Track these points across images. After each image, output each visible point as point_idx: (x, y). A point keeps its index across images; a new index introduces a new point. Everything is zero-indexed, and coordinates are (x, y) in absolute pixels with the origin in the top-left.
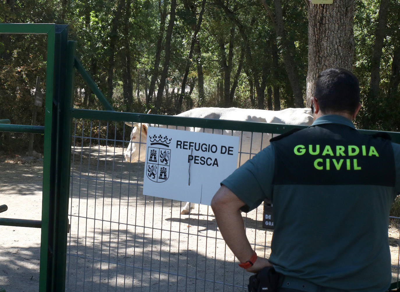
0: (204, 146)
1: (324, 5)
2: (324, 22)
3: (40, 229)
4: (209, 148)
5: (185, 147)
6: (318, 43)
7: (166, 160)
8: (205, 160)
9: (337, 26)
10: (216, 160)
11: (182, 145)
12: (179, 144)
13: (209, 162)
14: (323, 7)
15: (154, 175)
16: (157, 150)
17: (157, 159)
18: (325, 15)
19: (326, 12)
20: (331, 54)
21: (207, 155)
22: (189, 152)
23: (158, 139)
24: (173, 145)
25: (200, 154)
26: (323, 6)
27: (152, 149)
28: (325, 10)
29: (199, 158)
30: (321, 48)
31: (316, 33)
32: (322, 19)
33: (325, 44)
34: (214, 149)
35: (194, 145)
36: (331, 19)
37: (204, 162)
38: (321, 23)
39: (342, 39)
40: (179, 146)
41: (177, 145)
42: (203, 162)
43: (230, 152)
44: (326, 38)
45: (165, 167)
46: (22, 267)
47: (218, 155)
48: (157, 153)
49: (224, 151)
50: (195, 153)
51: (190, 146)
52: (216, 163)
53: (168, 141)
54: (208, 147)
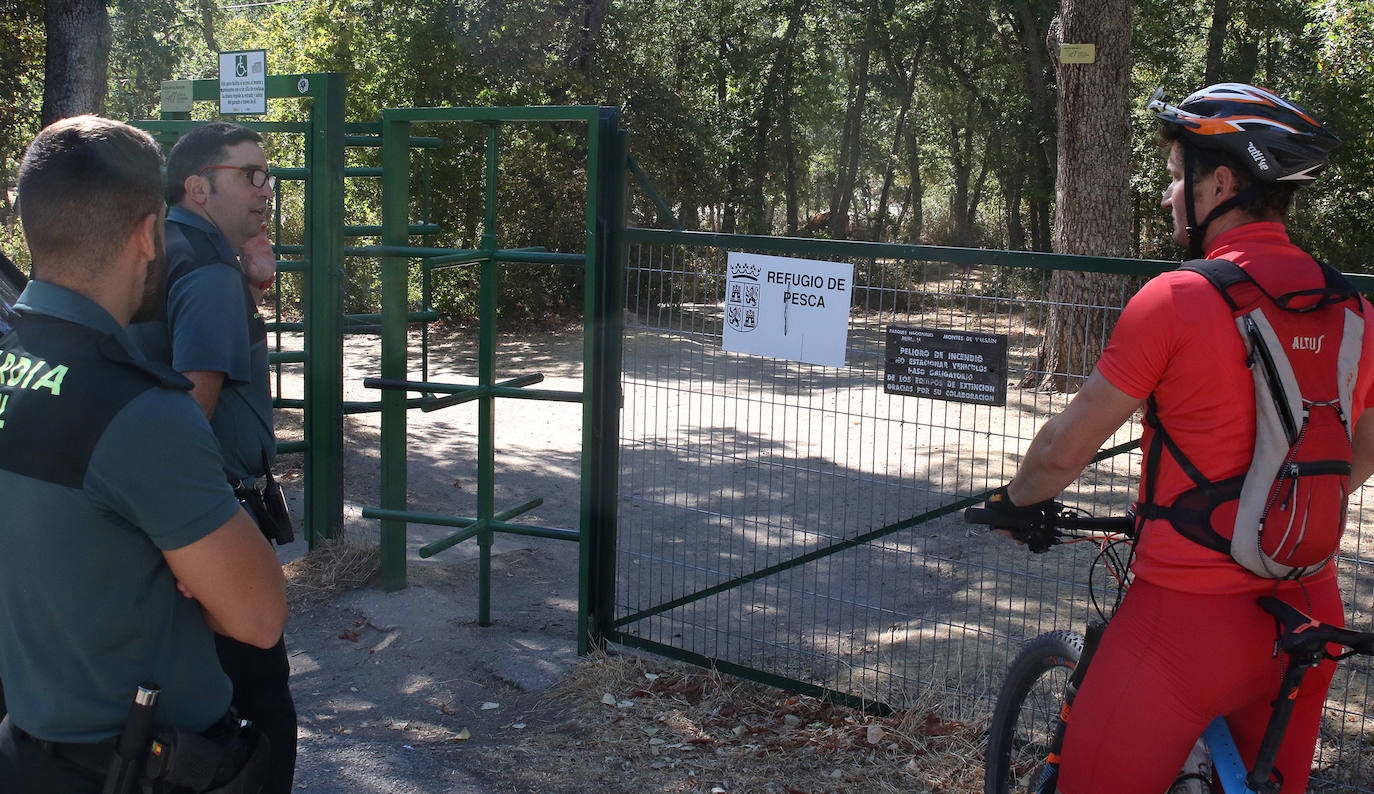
0: (805, 279)
1: (1080, 65)
2: (1081, 93)
3: (581, 405)
4: (813, 282)
5: (780, 280)
6: (1071, 127)
7: (754, 300)
8: (807, 299)
9: (1102, 99)
10: (821, 298)
11: (775, 278)
12: (771, 276)
13: (812, 301)
14: (1079, 69)
15: (737, 321)
16: (742, 285)
17: (741, 298)
18: (1082, 80)
19: (1084, 77)
20: (1094, 145)
21: (809, 291)
22: (784, 288)
23: (742, 270)
24: (763, 277)
25: (800, 289)
26: (1079, 67)
27: (734, 284)
28: (1082, 74)
29: (799, 297)
30: (1076, 134)
31: (1069, 111)
32: (1077, 87)
33: (1083, 129)
34: (819, 282)
35: (791, 277)
36: (1092, 89)
37: (806, 301)
38: (1076, 96)
39: (1110, 120)
40: (771, 280)
41: (769, 277)
42: (804, 302)
43: (841, 287)
44: (1085, 119)
45: (753, 310)
46: (550, 472)
47: (824, 291)
48: (742, 289)
49: (832, 286)
50: (793, 289)
51: (786, 278)
52: (821, 303)
53: (756, 273)
54: (810, 280)
